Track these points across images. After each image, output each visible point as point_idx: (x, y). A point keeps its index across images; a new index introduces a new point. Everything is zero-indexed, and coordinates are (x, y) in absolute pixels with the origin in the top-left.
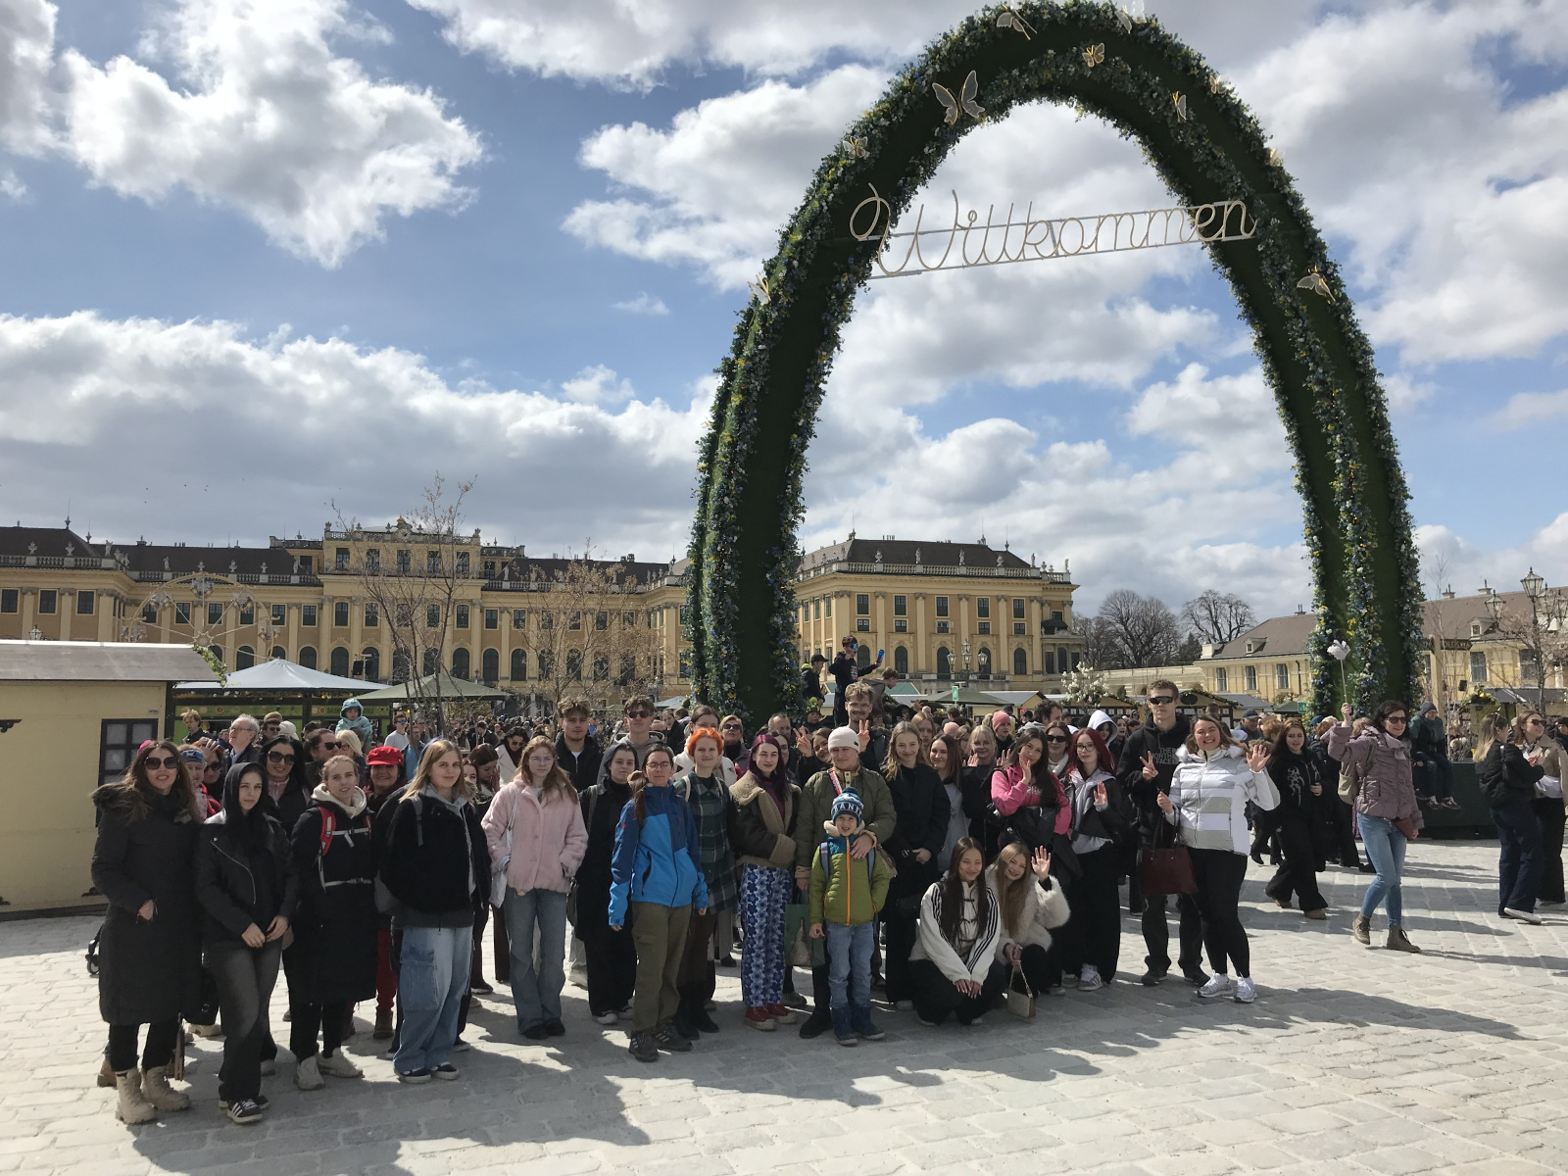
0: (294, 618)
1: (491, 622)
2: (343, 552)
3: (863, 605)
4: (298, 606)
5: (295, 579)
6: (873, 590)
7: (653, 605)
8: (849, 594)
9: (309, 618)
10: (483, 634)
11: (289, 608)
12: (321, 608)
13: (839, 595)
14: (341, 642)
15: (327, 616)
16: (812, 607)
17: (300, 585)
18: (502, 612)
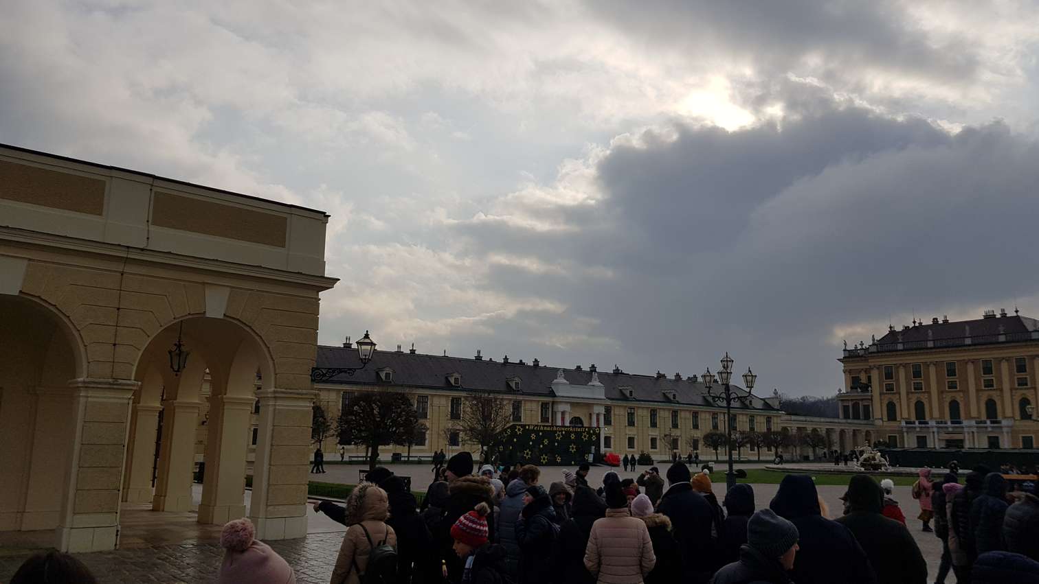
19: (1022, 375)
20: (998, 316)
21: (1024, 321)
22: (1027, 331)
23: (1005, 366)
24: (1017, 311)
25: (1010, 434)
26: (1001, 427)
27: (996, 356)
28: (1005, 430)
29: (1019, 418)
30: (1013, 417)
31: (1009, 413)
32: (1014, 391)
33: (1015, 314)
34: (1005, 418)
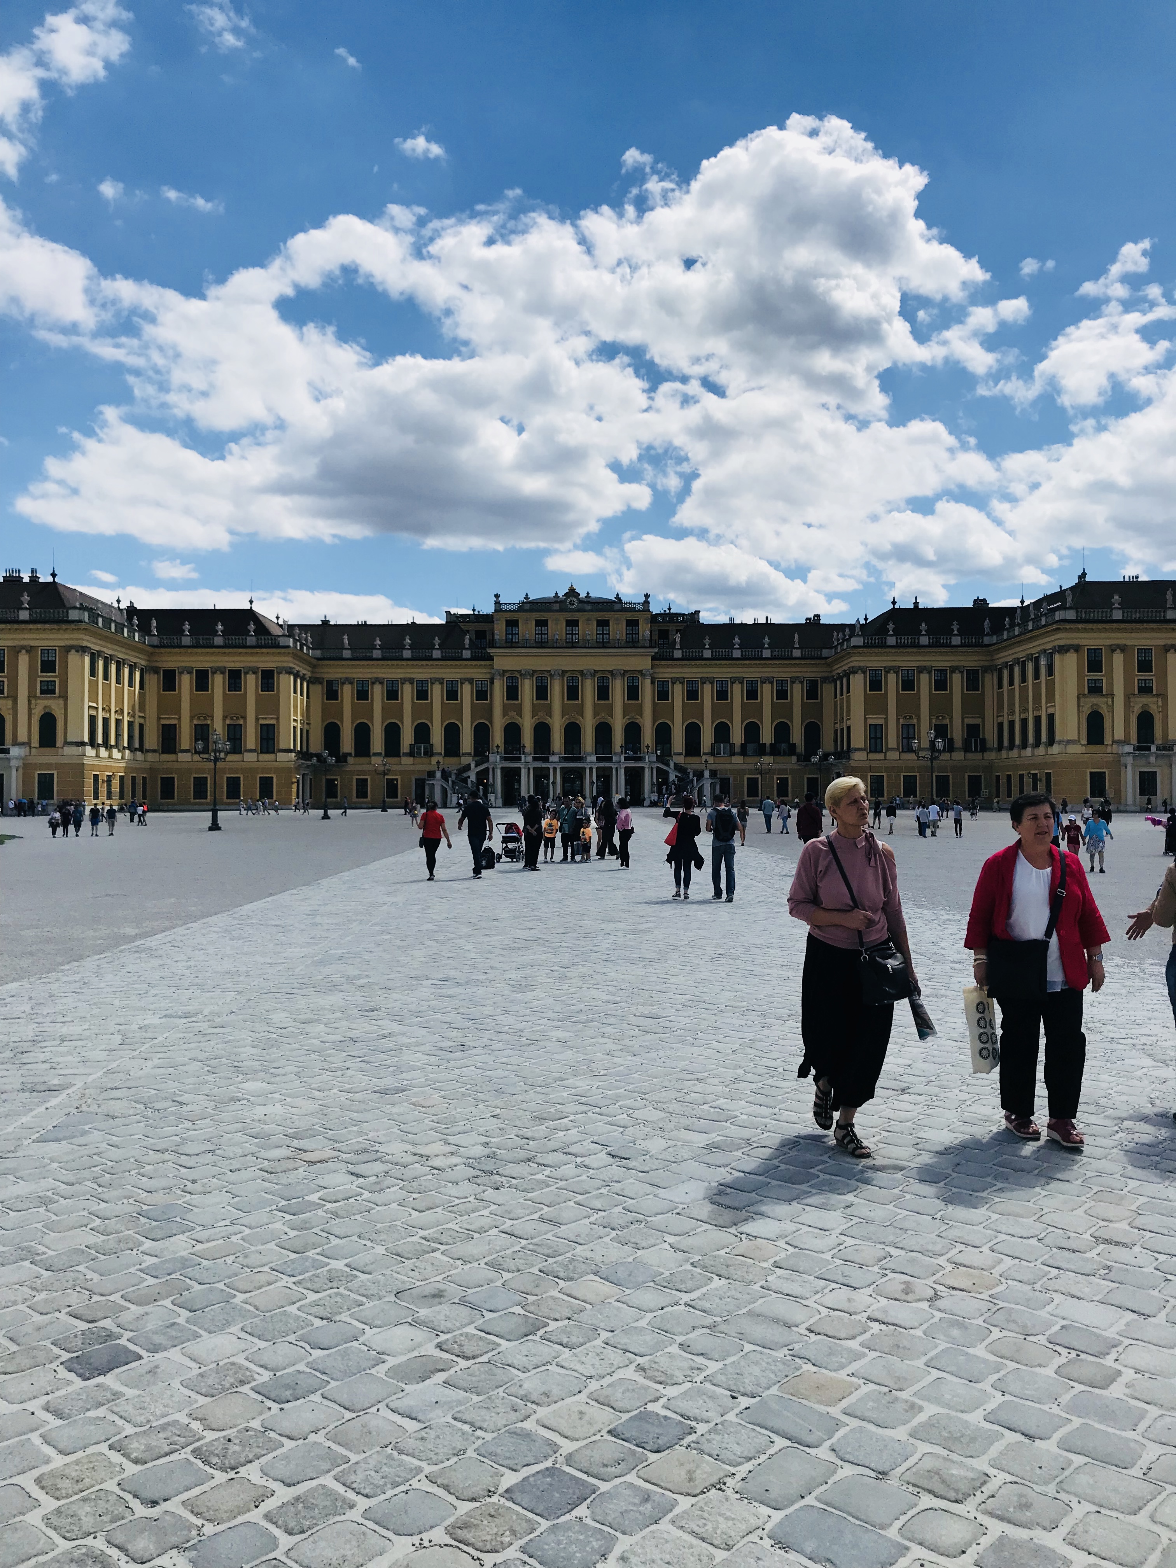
0: (466, 693)
1: (663, 694)
2: (512, 624)
3: (1095, 662)
4: (470, 681)
5: (467, 654)
6: (1108, 642)
7: (839, 671)
8: (1077, 648)
9: (482, 694)
10: (654, 705)
11: (462, 683)
12: (492, 683)
13: (1063, 650)
14: (513, 717)
15: (499, 691)
16: (1030, 667)
17: (472, 659)
18: (673, 683)
19: (49, 676)
20: (26, 579)
21: (61, 589)
22: (64, 606)
23: (23, 660)
24: (54, 575)
25: (21, 771)
26: (9, 759)
27: (10, 643)
28: (14, 763)
29: (37, 745)
30: (28, 744)
31: (22, 736)
32: (33, 702)
33: (50, 579)
34: (15, 743)
